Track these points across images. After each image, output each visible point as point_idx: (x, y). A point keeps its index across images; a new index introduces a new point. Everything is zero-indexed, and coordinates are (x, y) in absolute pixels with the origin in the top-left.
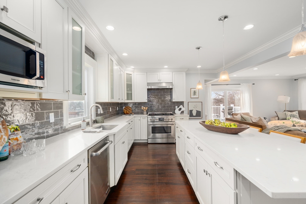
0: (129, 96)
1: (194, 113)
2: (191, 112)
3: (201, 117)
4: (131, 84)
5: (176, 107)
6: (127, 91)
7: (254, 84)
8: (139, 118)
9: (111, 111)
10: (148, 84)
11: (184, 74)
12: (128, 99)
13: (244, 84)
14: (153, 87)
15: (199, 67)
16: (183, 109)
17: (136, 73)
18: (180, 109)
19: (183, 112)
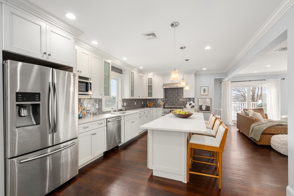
0: (150, 94)
1: (204, 108)
2: (201, 107)
3: (210, 112)
4: (152, 85)
5: (188, 102)
6: (148, 91)
7: (284, 79)
8: (156, 110)
9: (135, 104)
10: (164, 85)
11: (194, 75)
12: (149, 96)
13: (270, 79)
14: (168, 87)
15: (205, 69)
16: (193, 104)
17: (155, 77)
18: (190, 104)
19: (193, 107)
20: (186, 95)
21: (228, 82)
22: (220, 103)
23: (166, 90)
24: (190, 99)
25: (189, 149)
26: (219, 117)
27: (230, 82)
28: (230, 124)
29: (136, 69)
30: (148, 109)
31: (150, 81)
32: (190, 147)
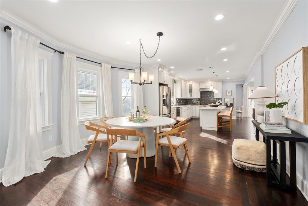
0: (191, 95)
4: (191, 90)
5: (217, 101)
6: (189, 93)
8: (195, 106)
9: (181, 102)
10: (200, 89)
11: (221, 83)
12: (190, 97)
14: (203, 91)
15: (228, 79)
16: (221, 102)
17: (194, 84)
18: (219, 102)
19: (221, 104)
20: (215, 96)
21: (248, 86)
22: (242, 102)
23: (201, 93)
24: (219, 99)
25: (218, 117)
26: (241, 111)
27: (249, 86)
28: (250, 117)
29: (183, 80)
30: (189, 105)
31: (190, 87)
32: (218, 116)
